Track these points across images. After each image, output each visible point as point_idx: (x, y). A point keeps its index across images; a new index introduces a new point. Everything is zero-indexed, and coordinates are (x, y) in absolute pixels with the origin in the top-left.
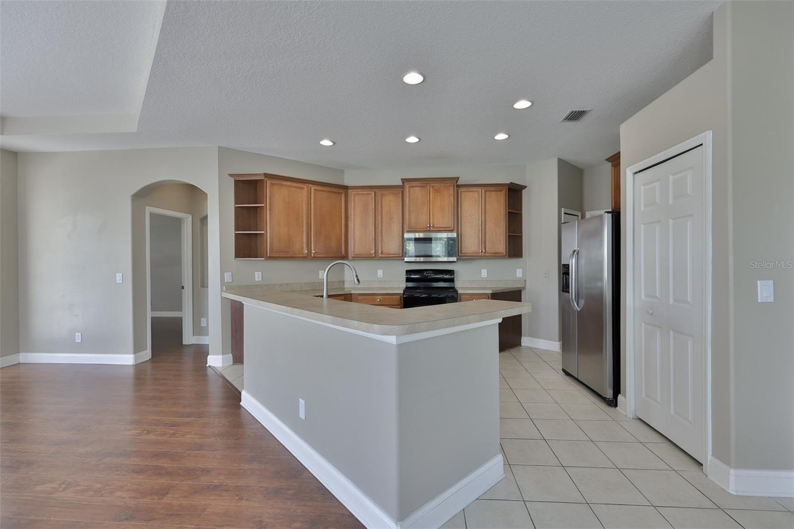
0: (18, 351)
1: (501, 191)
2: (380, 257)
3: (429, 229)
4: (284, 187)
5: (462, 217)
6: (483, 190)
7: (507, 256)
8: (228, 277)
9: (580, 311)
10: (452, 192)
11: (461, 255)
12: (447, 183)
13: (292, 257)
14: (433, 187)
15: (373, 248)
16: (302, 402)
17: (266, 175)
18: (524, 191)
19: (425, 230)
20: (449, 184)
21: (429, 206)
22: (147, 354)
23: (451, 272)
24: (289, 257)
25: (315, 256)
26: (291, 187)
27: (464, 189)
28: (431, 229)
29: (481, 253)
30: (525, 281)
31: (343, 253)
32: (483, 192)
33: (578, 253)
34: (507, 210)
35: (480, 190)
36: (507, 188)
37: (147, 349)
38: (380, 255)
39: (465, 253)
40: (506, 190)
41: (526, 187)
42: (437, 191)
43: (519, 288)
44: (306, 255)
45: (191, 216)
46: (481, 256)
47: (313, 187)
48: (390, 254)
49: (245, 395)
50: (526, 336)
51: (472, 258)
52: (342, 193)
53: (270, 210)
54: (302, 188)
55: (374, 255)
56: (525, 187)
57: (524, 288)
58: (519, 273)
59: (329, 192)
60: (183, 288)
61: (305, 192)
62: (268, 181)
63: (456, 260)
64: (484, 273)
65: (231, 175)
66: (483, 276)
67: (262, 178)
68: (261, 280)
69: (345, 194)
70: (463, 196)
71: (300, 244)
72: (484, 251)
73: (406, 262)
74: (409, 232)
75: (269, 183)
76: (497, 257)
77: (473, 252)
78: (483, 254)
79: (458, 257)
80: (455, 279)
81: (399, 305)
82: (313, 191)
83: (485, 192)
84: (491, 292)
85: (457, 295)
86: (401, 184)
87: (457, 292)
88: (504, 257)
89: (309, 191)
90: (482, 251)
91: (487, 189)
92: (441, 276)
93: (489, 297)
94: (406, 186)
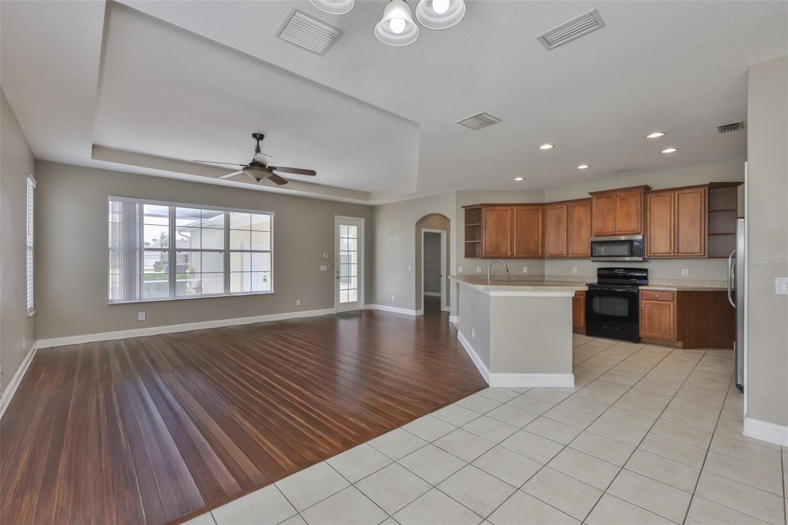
0: (371, 303)
1: (699, 192)
2: (571, 257)
3: (614, 233)
4: (495, 211)
5: (652, 220)
6: (676, 193)
7: (706, 256)
8: (461, 270)
10: (639, 198)
11: (650, 255)
12: (633, 192)
13: (500, 257)
14: (618, 197)
15: (565, 250)
16: (473, 330)
17: (482, 205)
19: (610, 234)
20: (636, 193)
21: (615, 213)
22: (421, 312)
23: (646, 270)
24: (498, 257)
25: (517, 256)
26: (500, 210)
27: (653, 195)
28: (618, 233)
29: (673, 254)
31: (541, 254)
32: (676, 195)
34: (707, 211)
35: (673, 194)
36: (707, 188)
37: (421, 309)
38: (571, 255)
39: (654, 253)
40: (705, 190)
41: (742, 183)
42: (623, 200)
44: (510, 255)
45: (446, 232)
46: (674, 256)
47: (515, 208)
48: (580, 255)
49: (459, 332)
51: (664, 258)
52: (539, 209)
53: (485, 227)
54: (508, 210)
55: (565, 255)
56: (740, 183)
59: (529, 209)
60: (441, 276)
61: (509, 212)
63: (642, 260)
64: (685, 273)
65: (463, 207)
66: (683, 275)
67: (480, 206)
68: (480, 272)
69: (543, 210)
70: (652, 201)
71: (506, 248)
72: (676, 251)
73: (593, 261)
74: (595, 236)
75: (484, 209)
76: (694, 257)
77: (663, 252)
78: (676, 254)
79: (646, 257)
80: (649, 277)
81: (582, 296)
82: (515, 211)
83: (678, 195)
84: (676, 289)
85: (638, 290)
86: (590, 196)
87: (638, 287)
88: (703, 257)
89: (512, 211)
90: (674, 252)
91: (680, 192)
92: (632, 274)
93: (673, 294)
94: (594, 198)
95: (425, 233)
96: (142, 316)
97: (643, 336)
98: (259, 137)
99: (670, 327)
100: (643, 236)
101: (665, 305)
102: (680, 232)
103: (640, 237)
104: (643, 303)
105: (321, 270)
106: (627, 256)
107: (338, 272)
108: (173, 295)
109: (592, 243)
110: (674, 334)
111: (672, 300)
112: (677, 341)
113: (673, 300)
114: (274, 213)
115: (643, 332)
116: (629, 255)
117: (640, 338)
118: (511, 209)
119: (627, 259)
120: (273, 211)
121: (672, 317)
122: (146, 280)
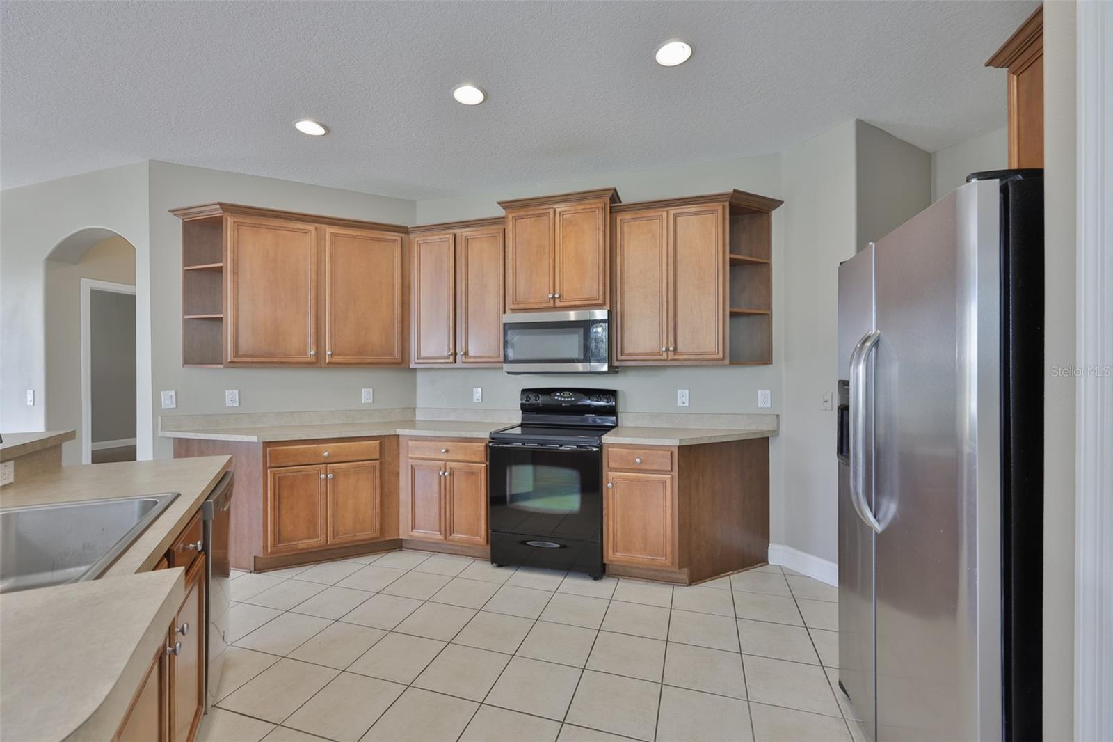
1: (713, 212)
3: (552, 303)
4: (264, 230)
5: (626, 275)
6: (671, 212)
7: (727, 361)
8: (168, 401)
9: (883, 533)
10: (601, 222)
11: (624, 358)
12: (589, 204)
13: (282, 363)
14: (559, 213)
15: (452, 345)
17: (226, 208)
18: (776, 214)
19: (544, 305)
20: (593, 206)
21: (552, 254)
23: (612, 394)
24: (276, 363)
25: (334, 360)
26: (281, 229)
27: (627, 216)
28: (558, 303)
29: (665, 355)
30: (778, 416)
31: (397, 355)
32: (671, 217)
33: (877, 343)
34: (728, 256)
35: (665, 214)
36: (727, 204)
39: (630, 354)
40: (724, 207)
41: (783, 202)
42: (569, 222)
43: (763, 432)
44: (314, 359)
46: (667, 360)
47: (329, 230)
48: (481, 357)
50: (779, 543)
51: (649, 366)
52: (395, 240)
53: (234, 274)
54: (306, 232)
55: (452, 360)
56: (777, 203)
57: (776, 433)
58: (763, 399)
59: (367, 238)
61: (310, 238)
62: (229, 218)
63: (607, 369)
64: (683, 397)
65: (176, 213)
66: (680, 404)
67: (219, 212)
68: (237, 404)
69: (402, 241)
70: (626, 229)
71: (301, 338)
72: (671, 349)
73: (509, 373)
74: (513, 310)
75: (230, 221)
76: (705, 363)
77: (648, 351)
78: (671, 356)
79: (616, 364)
80: (620, 409)
81: (483, 463)
82: (328, 237)
83: (675, 216)
84: (676, 443)
85: (601, 446)
86: (501, 212)
87: (600, 440)
88: (721, 362)
89: (319, 239)
90: (667, 350)
91: (679, 210)
92: (589, 402)
93: (672, 453)
94: (510, 216)
95: (95, 294)
97: (610, 561)
99: (665, 536)
100: (610, 313)
101: (654, 481)
102: (679, 304)
103: (601, 314)
104: (610, 478)
106: (578, 361)
109: (507, 327)
110: (672, 552)
111: (670, 469)
112: (680, 567)
113: (672, 470)
115: (610, 552)
116: (582, 357)
117: (605, 564)
118: (316, 229)
119: (580, 367)
121: (669, 512)
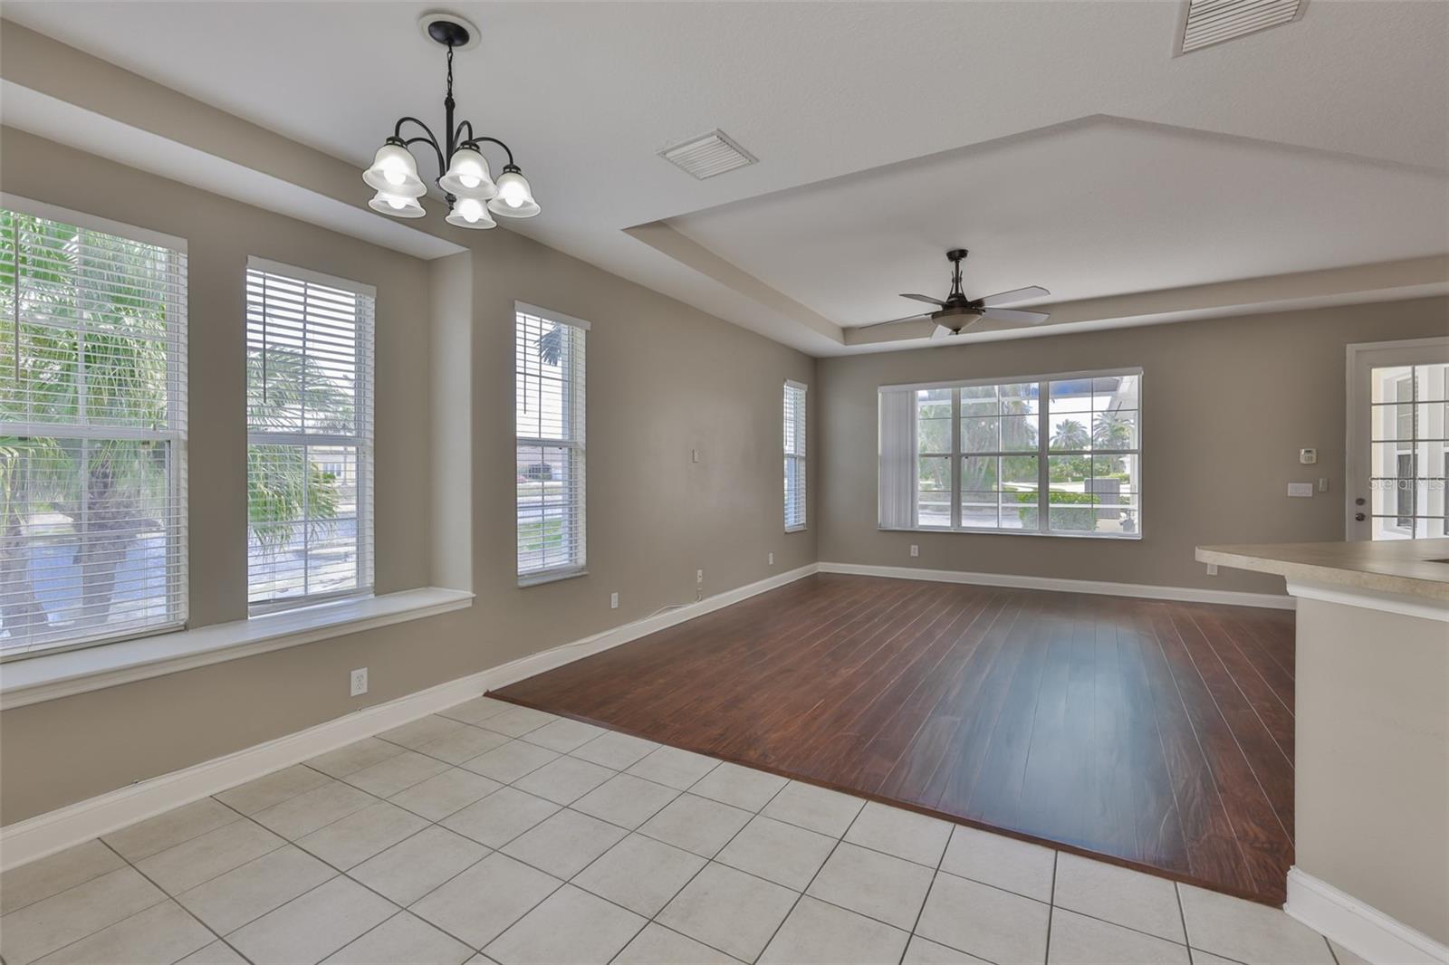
96: (914, 550)
98: (957, 256)
105: (1289, 495)
107: (1360, 502)
108: (956, 526)
114: (1141, 368)
120: (1139, 365)
122: (921, 500)
